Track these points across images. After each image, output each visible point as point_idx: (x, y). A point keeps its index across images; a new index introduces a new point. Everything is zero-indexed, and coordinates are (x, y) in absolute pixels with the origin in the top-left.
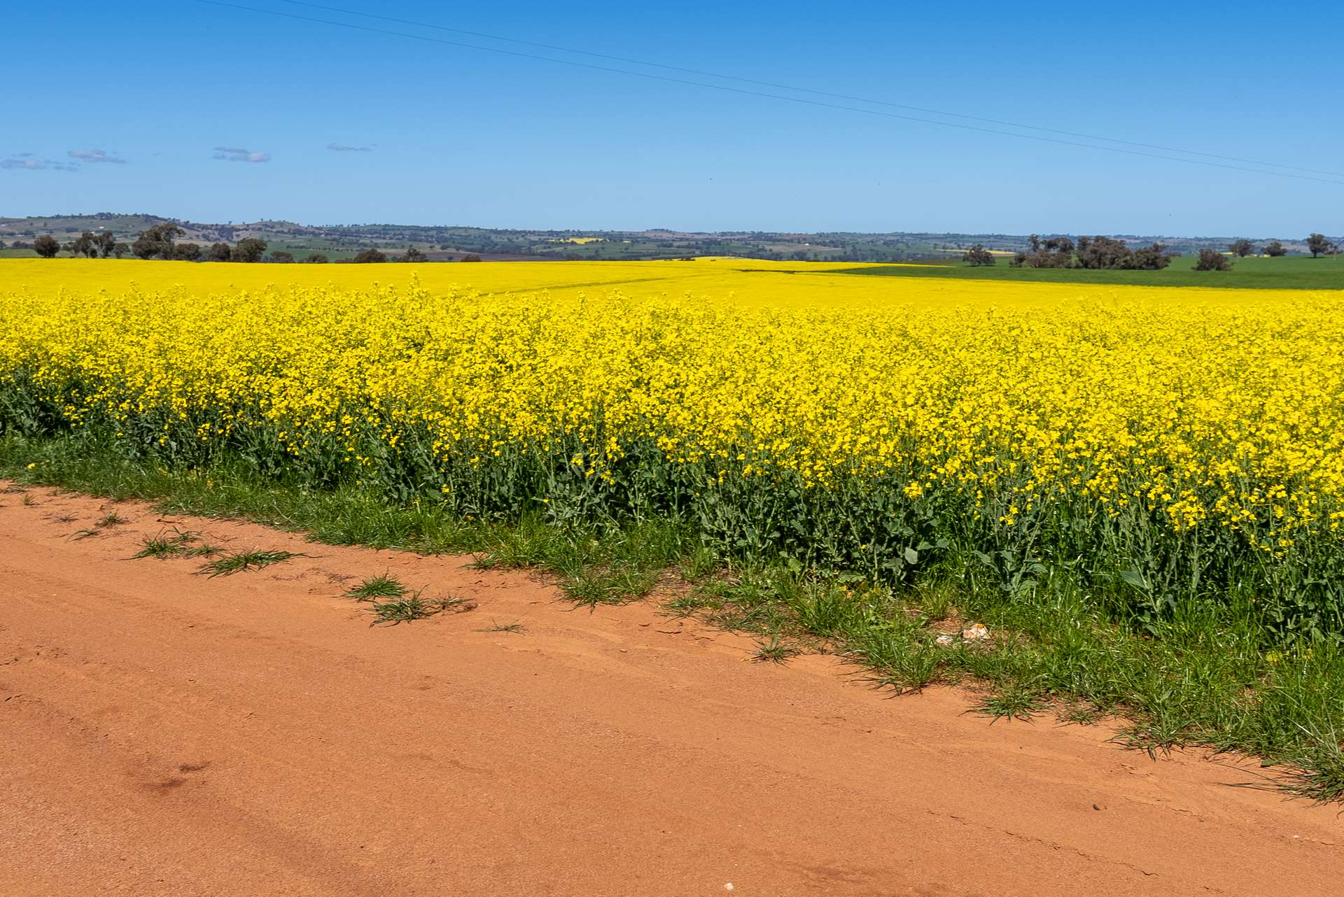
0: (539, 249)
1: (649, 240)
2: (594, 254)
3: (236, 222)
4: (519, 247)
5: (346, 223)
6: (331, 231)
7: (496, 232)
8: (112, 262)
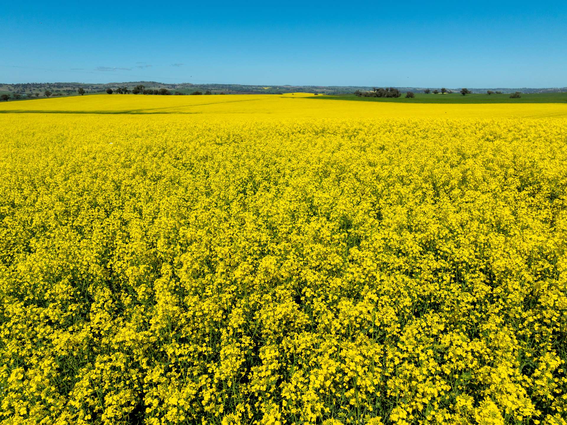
0: (255, 90)
1: (284, 88)
2: (269, 92)
3: (176, 83)
4: (249, 90)
5: (205, 83)
6: (201, 85)
7: (244, 86)
8: (127, 95)
